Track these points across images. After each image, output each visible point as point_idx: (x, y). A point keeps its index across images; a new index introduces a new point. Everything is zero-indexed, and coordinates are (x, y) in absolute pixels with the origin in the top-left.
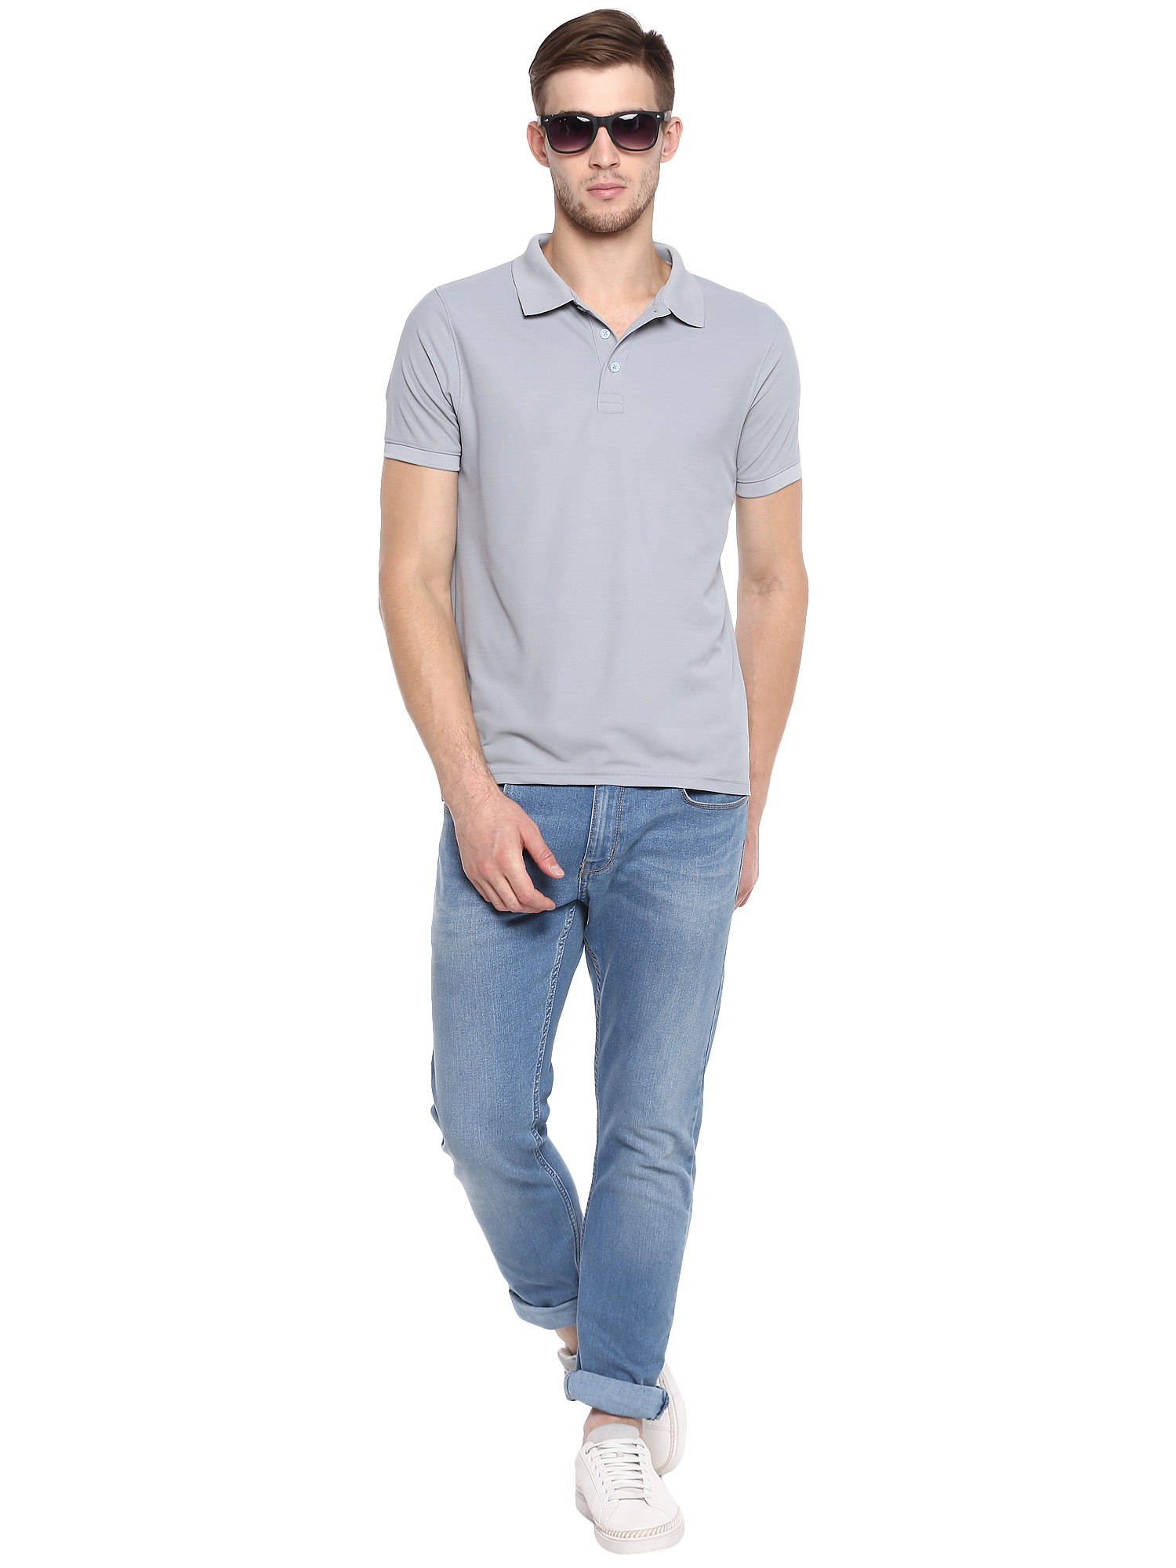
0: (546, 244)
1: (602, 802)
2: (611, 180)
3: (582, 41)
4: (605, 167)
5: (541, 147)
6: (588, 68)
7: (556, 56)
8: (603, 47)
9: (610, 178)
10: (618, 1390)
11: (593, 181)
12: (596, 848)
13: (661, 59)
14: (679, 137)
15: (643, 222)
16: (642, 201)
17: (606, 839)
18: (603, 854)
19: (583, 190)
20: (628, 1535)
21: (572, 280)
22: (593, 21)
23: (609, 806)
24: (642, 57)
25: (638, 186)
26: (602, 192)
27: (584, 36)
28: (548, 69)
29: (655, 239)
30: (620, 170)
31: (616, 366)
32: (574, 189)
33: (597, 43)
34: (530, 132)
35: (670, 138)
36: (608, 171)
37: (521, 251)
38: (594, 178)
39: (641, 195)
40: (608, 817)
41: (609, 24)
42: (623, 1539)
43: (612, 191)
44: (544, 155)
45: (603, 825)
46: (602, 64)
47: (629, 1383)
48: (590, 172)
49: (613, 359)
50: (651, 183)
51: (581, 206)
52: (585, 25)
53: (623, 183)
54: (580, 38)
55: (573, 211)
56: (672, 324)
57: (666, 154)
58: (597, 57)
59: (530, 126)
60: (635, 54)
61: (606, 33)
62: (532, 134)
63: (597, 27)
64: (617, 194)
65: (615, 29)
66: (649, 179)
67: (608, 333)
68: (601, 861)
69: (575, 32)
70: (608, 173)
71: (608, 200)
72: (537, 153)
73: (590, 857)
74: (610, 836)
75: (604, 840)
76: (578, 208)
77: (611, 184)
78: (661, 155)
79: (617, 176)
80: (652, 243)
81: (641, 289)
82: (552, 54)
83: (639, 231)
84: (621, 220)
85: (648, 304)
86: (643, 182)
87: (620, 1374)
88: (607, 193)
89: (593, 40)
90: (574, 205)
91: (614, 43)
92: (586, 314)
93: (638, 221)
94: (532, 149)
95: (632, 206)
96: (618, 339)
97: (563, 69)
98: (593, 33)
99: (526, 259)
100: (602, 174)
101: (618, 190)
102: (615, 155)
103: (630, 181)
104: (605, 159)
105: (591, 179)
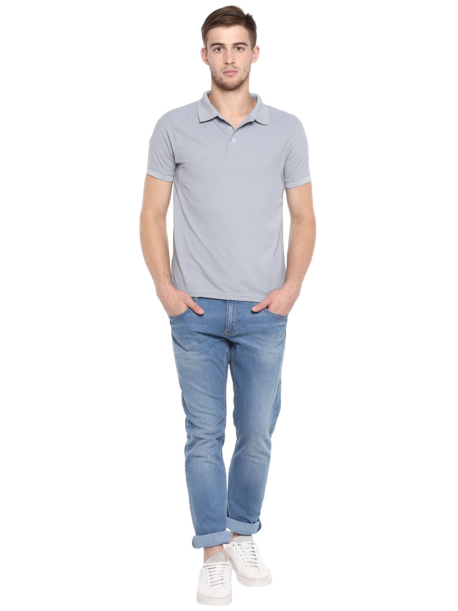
0: (209, 95)
1: (231, 308)
2: (232, 69)
3: (221, 17)
4: (230, 64)
5: (206, 58)
6: (224, 27)
7: (211, 22)
8: (229, 19)
9: (232, 68)
10: (244, 526)
11: (225, 69)
12: (229, 326)
13: (251, 24)
14: (258, 53)
15: (245, 85)
16: (244, 77)
17: (233, 322)
18: (232, 328)
19: (221, 73)
20: (255, 580)
21: (218, 108)
22: (225, 10)
23: (233, 310)
24: (244, 23)
25: (242, 71)
26: (229, 73)
27: (222, 15)
28: (208, 27)
29: (250, 92)
30: (235, 65)
31: (234, 140)
32: (218, 73)
33: (227, 18)
34: (202, 52)
35: (255, 54)
36: (231, 65)
37: (201, 98)
38: (226, 68)
39: (244, 75)
40: (233, 314)
41: (231, 11)
42: (253, 581)
43: (232, 73)
44: (207, 61)
45: (231, 317)
46: (228, 25)
47: (248, 524)
48: (224, 66)
49: (232, 138)
50: (248, 70)
51: (221, 79)
52: (222, 11)
53: (236, 70)
54: (220, 16)
55: (218, 81)
56: (255, 124)
57: (253, 60)
58: (227, 22)
59: (202, 49)
60: (241, 22)
61: (230, 14)
62: (203, 53)
63: (227, 12)
64: (234, 74)
65: (234, 12)
66: (247, 69)
67: (231, 127)
68: (232, 331)
69: (219, 13)
70: (231, 66)
71: (231, 76)
72: (205, 60)
73: (227, 329)
74: (234, 321)
75: (232, 323)
76: (220, 80)
77: (232, 70)
78: (251, 60)
79: (234, 67)
80: (248, 94)
81: (244, 111)
82: (210, 22)
83: (243, 88)
84: (236, 84)
85: (247, 116)
86: (244, 70)
87: (244, 520)
88: (230, 74)
89: (226, 16)
90: (218, 79)
91: (233, 17)
92: (223, 121)
93: (242, 85)
94: (203, 58)
95: (240, 79)
96: (235, 129)
97: (214, 27)
98: (225, 14)
99: (202, 101)
100: (229, 66)
101: (235, 72)
102: (234, 59)
103: (239, 69)
104: (230, 61)
105: (224, 68)
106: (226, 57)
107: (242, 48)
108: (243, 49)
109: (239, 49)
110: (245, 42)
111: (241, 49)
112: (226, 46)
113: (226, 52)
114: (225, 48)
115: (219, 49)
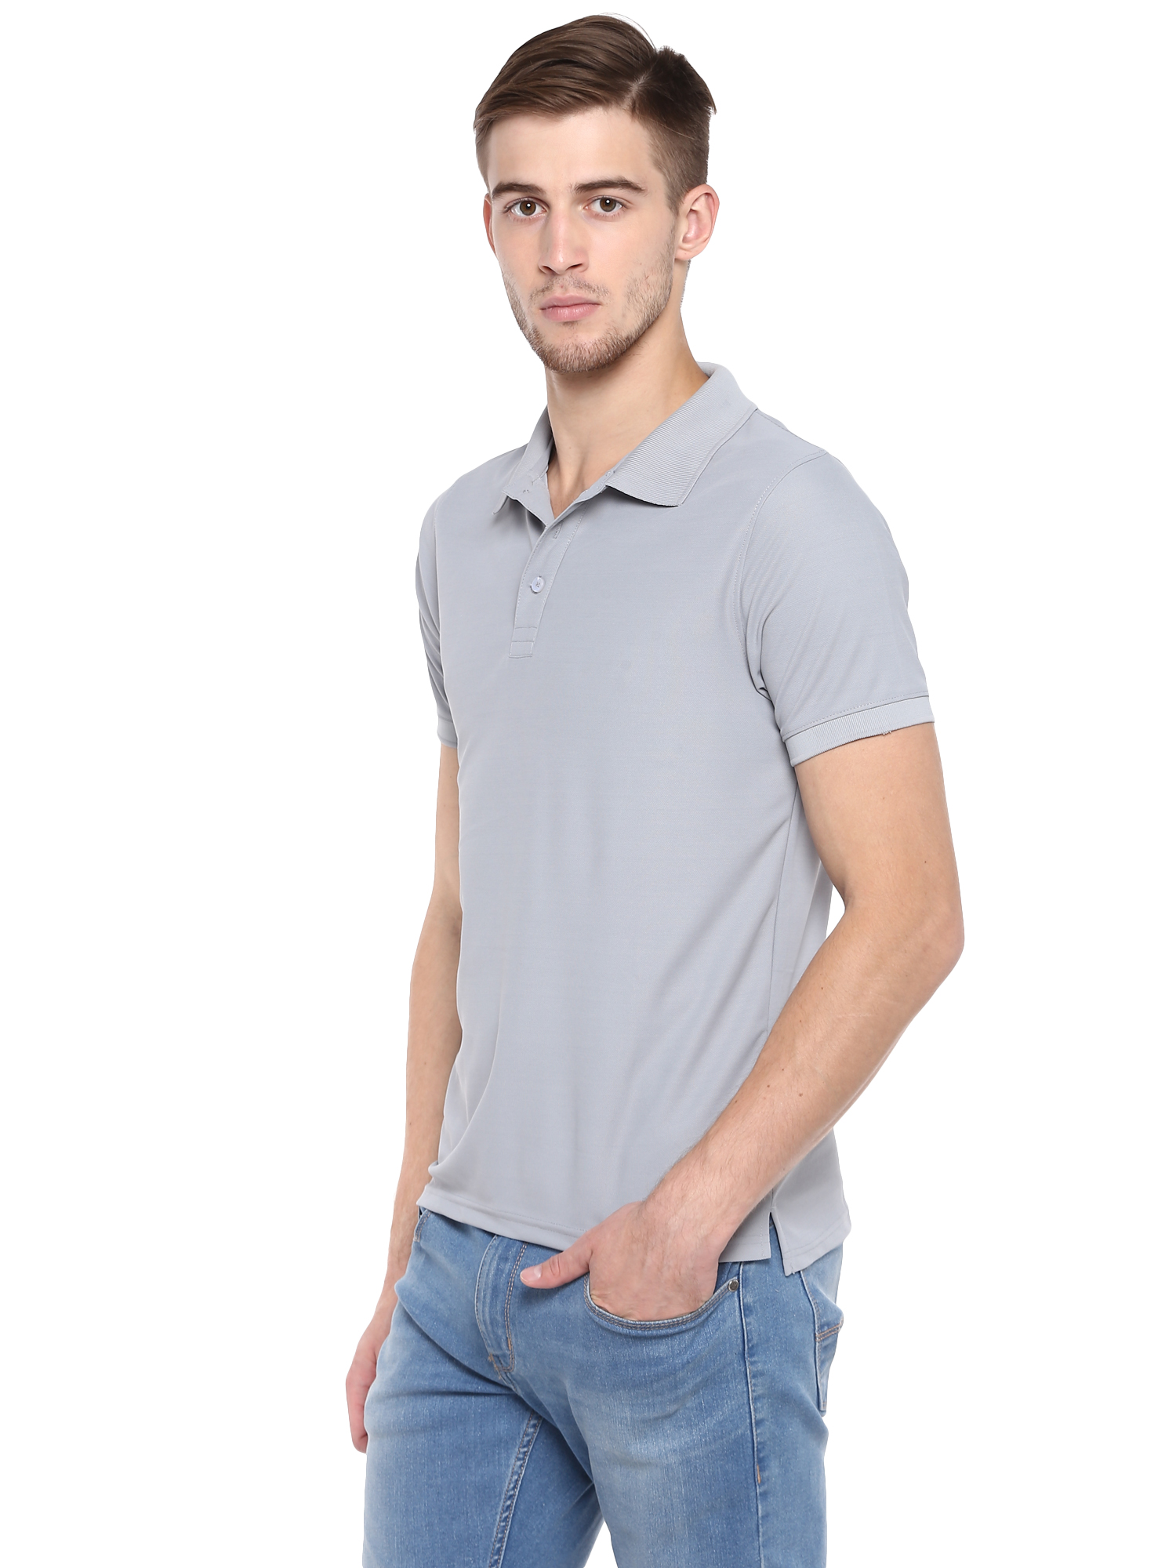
2: (573, 293)
4: (562, 270)
6: (538, 116)
7: (494, 95)
8: (562, 81)
9: (572, 288)
11: (547, 293)
12: (488, 1334)
14: (712, 218)
16: (633, 324)
17: (494, 1322)
18: (499, 1344)
19: (535, 309)
22: (569, 35)
24: (634, 93)
25: (622, 300)
26: (562, 311)
27: (546, 61)
28: (485, 114)
30: (588, 275)
31: (537, 584)
32: (525, 307)
33: (555, 75)
35: (694, 222)
38: (548, 289)
39: (629, 314)
43: (577, 311)
46: (556, 110)
48: (540, 281)
53: (592, 297)
54: (536, 65)
61: (576, 57)
63: (570, 44)
64: (586, 313)
66: (644, 288)
68: (503, 1356)
69: (535, 54)
70: (567, 280)
71: (570, 323)
75: (492, 1324)
76: (533, 336)
77: (572, 298)
79: (582, 285)
86: (631, 294)
88: (565, 313)
89: (556, 68)
90: (528, 330)
91: (586, 74)
95: (613, 332)
97: (503, 116)
98: (556, 58)
100: (558, 281)
101: (588, 306)
102: (583, 251)
103: (606, 292)
104: (560, 260)
105: (543, 291)
106: (546, 244)
107: (621, 203)
108: (623, 205)
109: (608, 204)
110: (630, 177)
111: (618, 208)
112: (549, 197)
113: (548, 220)
114: (546, 205)
115: (527, 207)
